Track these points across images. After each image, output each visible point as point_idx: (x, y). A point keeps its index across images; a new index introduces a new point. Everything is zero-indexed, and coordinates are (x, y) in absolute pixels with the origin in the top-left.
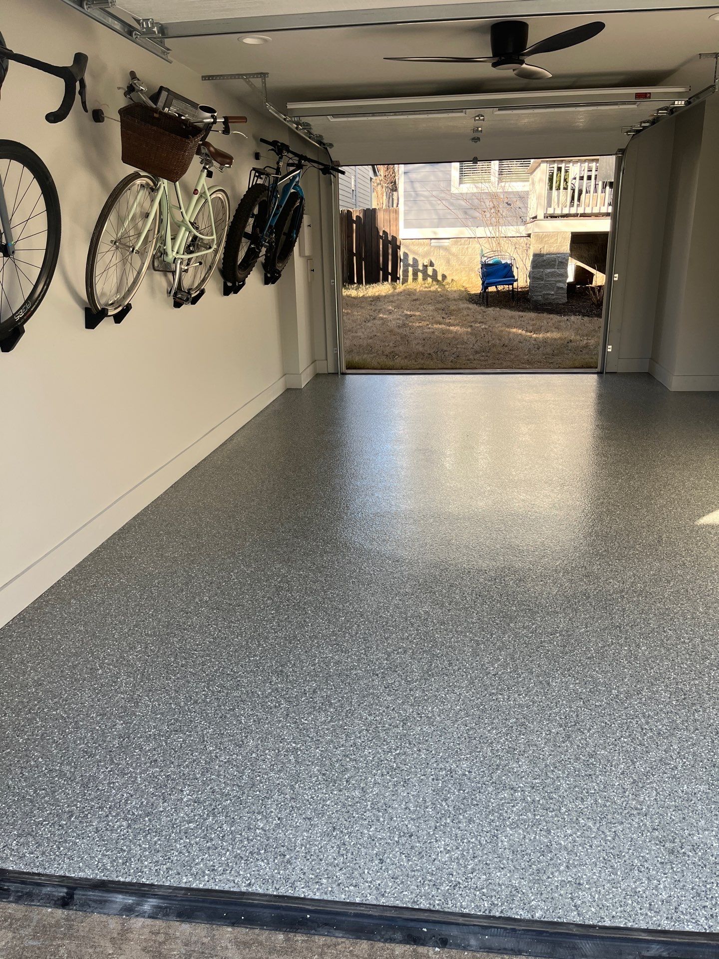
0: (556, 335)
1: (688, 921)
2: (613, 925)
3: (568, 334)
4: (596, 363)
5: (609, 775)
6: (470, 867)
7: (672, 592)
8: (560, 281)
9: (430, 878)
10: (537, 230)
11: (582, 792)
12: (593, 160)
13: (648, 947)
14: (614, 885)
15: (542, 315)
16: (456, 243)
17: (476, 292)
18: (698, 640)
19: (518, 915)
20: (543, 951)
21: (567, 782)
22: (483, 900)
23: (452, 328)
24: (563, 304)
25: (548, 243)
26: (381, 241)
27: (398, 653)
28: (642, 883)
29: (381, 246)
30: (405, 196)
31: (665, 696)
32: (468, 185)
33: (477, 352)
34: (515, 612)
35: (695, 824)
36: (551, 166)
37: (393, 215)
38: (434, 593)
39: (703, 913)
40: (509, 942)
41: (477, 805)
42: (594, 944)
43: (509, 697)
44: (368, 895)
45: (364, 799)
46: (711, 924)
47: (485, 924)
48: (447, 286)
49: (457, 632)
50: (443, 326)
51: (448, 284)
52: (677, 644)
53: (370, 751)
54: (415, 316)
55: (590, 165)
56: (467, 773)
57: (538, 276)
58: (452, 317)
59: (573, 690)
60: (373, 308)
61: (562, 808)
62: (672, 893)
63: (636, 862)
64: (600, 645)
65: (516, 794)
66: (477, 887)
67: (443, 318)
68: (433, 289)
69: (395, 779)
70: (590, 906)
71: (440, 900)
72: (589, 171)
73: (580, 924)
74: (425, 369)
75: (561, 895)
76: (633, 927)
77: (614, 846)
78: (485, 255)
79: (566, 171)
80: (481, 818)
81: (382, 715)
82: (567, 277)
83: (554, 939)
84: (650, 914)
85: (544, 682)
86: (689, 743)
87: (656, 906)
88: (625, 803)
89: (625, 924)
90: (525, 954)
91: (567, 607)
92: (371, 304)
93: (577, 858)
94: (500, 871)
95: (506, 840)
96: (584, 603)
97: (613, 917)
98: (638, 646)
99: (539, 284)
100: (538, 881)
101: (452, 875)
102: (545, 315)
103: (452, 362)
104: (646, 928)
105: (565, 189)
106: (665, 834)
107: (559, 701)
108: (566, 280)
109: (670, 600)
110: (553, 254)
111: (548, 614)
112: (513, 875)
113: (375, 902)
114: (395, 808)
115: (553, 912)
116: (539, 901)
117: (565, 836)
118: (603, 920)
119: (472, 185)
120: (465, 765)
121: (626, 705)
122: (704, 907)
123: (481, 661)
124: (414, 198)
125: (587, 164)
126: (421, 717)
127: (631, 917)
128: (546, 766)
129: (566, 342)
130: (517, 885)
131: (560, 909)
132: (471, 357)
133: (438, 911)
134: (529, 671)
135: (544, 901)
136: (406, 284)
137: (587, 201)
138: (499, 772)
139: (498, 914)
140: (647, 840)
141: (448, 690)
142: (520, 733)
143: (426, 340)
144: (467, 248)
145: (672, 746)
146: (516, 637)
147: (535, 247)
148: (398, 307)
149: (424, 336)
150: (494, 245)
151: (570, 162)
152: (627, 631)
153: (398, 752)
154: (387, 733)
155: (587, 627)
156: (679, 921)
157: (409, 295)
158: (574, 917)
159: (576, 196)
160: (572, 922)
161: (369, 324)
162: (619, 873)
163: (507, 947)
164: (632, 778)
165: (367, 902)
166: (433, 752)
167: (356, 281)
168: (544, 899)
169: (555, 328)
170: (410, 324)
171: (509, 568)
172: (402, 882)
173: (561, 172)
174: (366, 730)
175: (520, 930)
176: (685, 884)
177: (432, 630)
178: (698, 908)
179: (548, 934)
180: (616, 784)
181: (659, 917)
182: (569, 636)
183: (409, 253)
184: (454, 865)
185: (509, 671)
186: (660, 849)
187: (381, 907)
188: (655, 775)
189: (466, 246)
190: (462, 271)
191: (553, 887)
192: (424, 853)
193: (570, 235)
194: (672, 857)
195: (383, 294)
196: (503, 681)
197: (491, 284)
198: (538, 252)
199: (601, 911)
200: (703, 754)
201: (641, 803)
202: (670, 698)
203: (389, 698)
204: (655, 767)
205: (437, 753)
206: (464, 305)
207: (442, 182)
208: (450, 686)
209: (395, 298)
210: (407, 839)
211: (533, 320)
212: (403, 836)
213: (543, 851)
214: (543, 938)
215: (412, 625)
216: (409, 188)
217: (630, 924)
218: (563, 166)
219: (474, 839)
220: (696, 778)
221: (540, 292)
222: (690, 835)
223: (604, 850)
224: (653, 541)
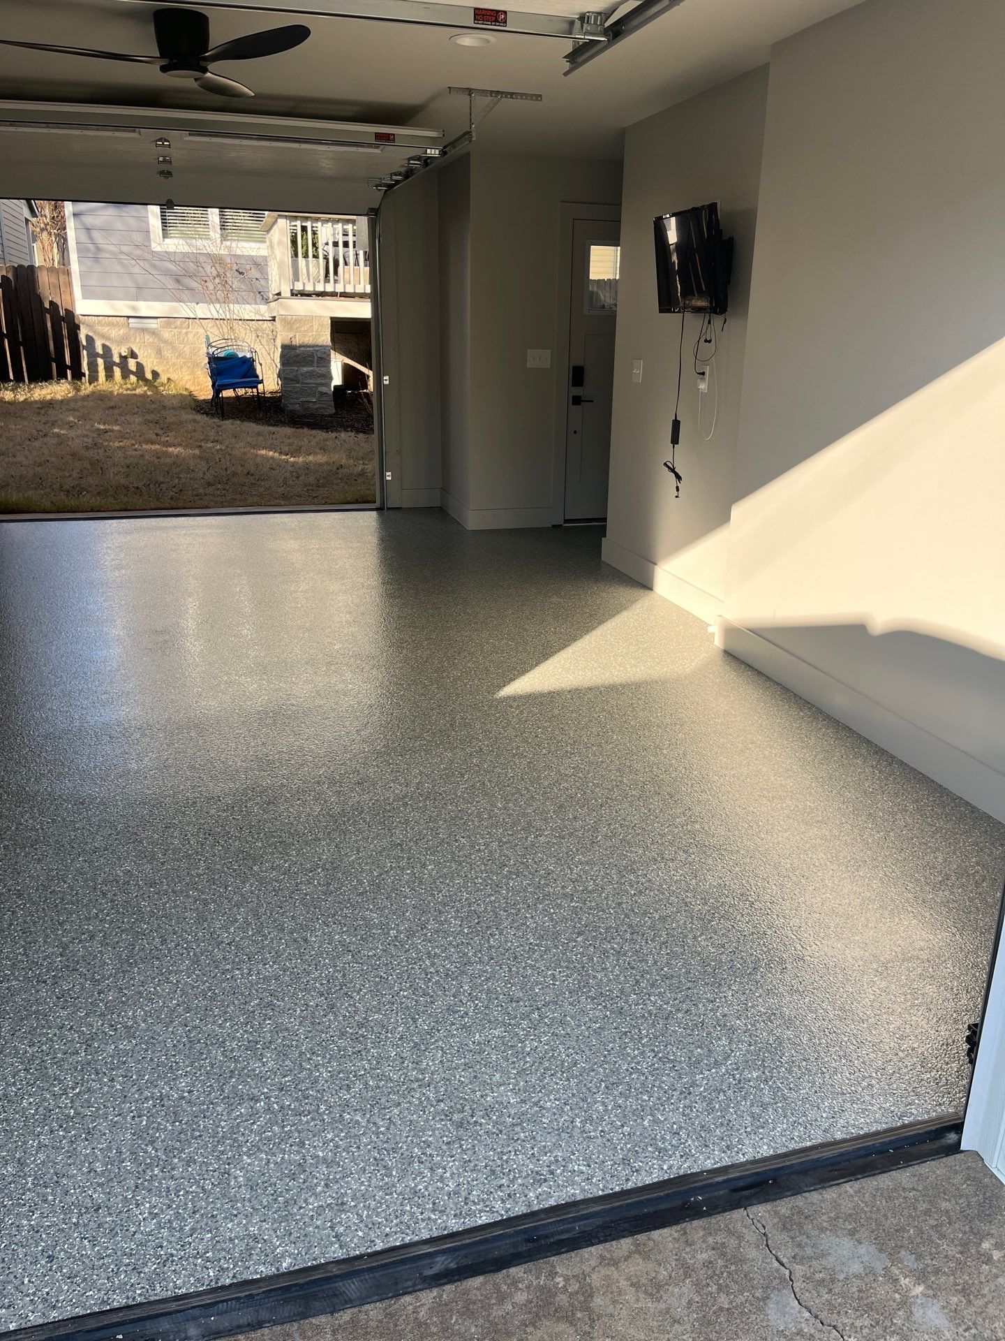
0: (321, 458)
1: (480, 1211)
2: (386, 1246)
3: (337, 456)
4: (374, 495)
5: (383, 1045)
6: (187, 1228)
7: (466, 789)
8: (322, 385)
9: (128, 1261)
10: (283, 312)
11: (348, 1077)
12: (348, 221)
13: (432, 1263)
14: (388, 1191)
15: (300, 430)
16: (168, 325)
17: (206, 398)
18: (495, 845)
19: (258, 1273)
20: (292, 1314)
21: (329, 1069)
22: (208, 1269)
23: (170, 449)
24: (330, 416)
25: (300, 331)
26: (48, 316)
27: (80, 941)
28: (424, 1177)
29: (49, 325)
30: (79, 251)
31: (455, 924)
32: (176, 241)
33: (209, 484)
34: (261, 848)
35: (489, 1081)
36: (293, 223)
37: (62, 278)
38: (141, 842)
39: (498, 1196)
40: (245, 1317)
41: (200, 1136)
42: (361, 1281)
43: (250, 970)
44: (30, 1314)
45: (22, 1174)
46: (509, 1206)
47: (209, 1301)
48: (162, 388)
49: (174, 892)
50: (157, 446)
51: (163, 385)
52: (470, 854)
53: (32, 1100)
54: (112, 431)
55: (345, 227)
56: (186, 1094)
57: (291, 376)
58: (170, 434)
59: (339, 942)
60: (44, 419)
61: (321, 1107)
62: (461, 1181)
63: (417, 1150)
64: (375, 874)
65: (258, 1105)
66: (198, 1253)
67: (157, 435)
68: (138, 391)
69: (73, 1132)
70: (356, 1230)
71: (143, 1288)
72: (344, 235)
73: (344, 1259)
74: (130, 510)
75: (317, 1227)
76: (413, 1241)
77: (388, 1138)
78: (213, 344)
79: (314, 233)
80: (205, 1154)
81: (52, 1040)
82: (331, 378)
83: (307, 1291)
84: (433, 1217)
85: (300, 939)
86: (483, 978)
87: (442, 1203)
88: (403, 1076)
89: (402, 1240)
90: (267, 1325)
91: (333, 830)
92: (39, 413)
93: (340, 1169)
94: (232, 1221)
95: (241, 1174)
96: (355, 821)
97: (387, 1235)
98: (424, 866)
99: (294, 388)
100: (284, 1219)
101: (161, 1247)
102: (305, 430)
103: (172, 499)
104: (429, 1237)
105: (316, 257)
106: (452, 1104)
107: (320, 961)
108: (331, 382)
109: (463, 799)
110: (309, 346)
111: (307, 843)
112: (250, 1220)
113: (41, 1321)
114: (73, 1176)
115: (306, 1254)
116: (286, 1245)
117: (324, 1144)
118: (373, 1244)
119: (181, 241)
120: (183, 1084)
121: (407, 946)
122: (500, 1187)
123: (210, 927)
124: (93, 254)
125: (340, 225)
126: (116, 1030)
127: (409, 1228)
128: (301, 1054)
129: (335, 468)
130: (256, 1232)
131: (316, 1247)
132: (201, 491)
133: (140, 1304)
134: (280, 927)
135: (294, 1243)
136: (96, 384)
137: (347, 276)
138: (234, 1080)
139: (228, 1282)
140: (430, 1118)
141: (159, 980)
142: (266, 1017)
143: (131, 468)
144: (187, 333)
145: (462, 987)
146: (261, 884)
147: (283, 337)
148: (84, 418)
149: (128, 462)
150: (225, 330)
151: (317, 220)
152: (410, 849)
153: (77, 1090)
154: (60, 1066)
155: (358, 851)
156: (469, 1215)
157: (102, 400)
158: (334, 1252)
159: (332, 268)
160: (332, 1260)
161: (36, 444)
162: (394, 1173)
163: (241, 1322)
164: (413, 1040)
165: (29, 1324)
166: (134, 1077)
167: (12, 377)
168: (294, 1240)
169: (321, 449)
170: (106, 444)
171: (254, 789)
172: (85, 1279)
173: (307, 233)
174: (25, 1070)
175: (258, 1294)
176: (477, 1163)
177: (137, 896)
178: (492, 1190)
179: (298, 1288)
180: (392, 1055)
181: (445, 1218)
182: (335, 868)
183: (94, 337)
184: (165, 1232)
185: (250, 933)
186: (446, 1125)
187: (51, 1326)
188: (440, 1030)
189: (184, 331)
190: (181, 367)
191: (307, 1220)
192: (118, 1229)
193: (330, 321)
194: (461, 1131)
195: (59, 397)
196: (242, 949)
197: (226, 387)
198: (287, 342)
199: (371, 1233)
200: (498, 989)
201: (423, 1072)
202: (460, 926)
203: (64, 1013)
204: (441, 1020)
205: (141, 1076)
206: (188, 416)
207: (134, 233)
208: (163, 974)
209: (80, 404)
210: (92, 1216)
211: (289, 438)
212: (85, 1213)
213: (294, 1174)
214: (292, 1295)
215: (104, 894)
216: (84, 239)
217: (409, 1238)
218: (308, 224)
219: (194, 1187)
220: (490, 1022)
221: (297, 398)
222: (482, 1097)
223: (375, 1148)
224: (445, 725)
